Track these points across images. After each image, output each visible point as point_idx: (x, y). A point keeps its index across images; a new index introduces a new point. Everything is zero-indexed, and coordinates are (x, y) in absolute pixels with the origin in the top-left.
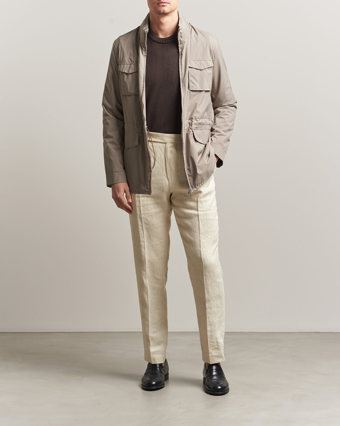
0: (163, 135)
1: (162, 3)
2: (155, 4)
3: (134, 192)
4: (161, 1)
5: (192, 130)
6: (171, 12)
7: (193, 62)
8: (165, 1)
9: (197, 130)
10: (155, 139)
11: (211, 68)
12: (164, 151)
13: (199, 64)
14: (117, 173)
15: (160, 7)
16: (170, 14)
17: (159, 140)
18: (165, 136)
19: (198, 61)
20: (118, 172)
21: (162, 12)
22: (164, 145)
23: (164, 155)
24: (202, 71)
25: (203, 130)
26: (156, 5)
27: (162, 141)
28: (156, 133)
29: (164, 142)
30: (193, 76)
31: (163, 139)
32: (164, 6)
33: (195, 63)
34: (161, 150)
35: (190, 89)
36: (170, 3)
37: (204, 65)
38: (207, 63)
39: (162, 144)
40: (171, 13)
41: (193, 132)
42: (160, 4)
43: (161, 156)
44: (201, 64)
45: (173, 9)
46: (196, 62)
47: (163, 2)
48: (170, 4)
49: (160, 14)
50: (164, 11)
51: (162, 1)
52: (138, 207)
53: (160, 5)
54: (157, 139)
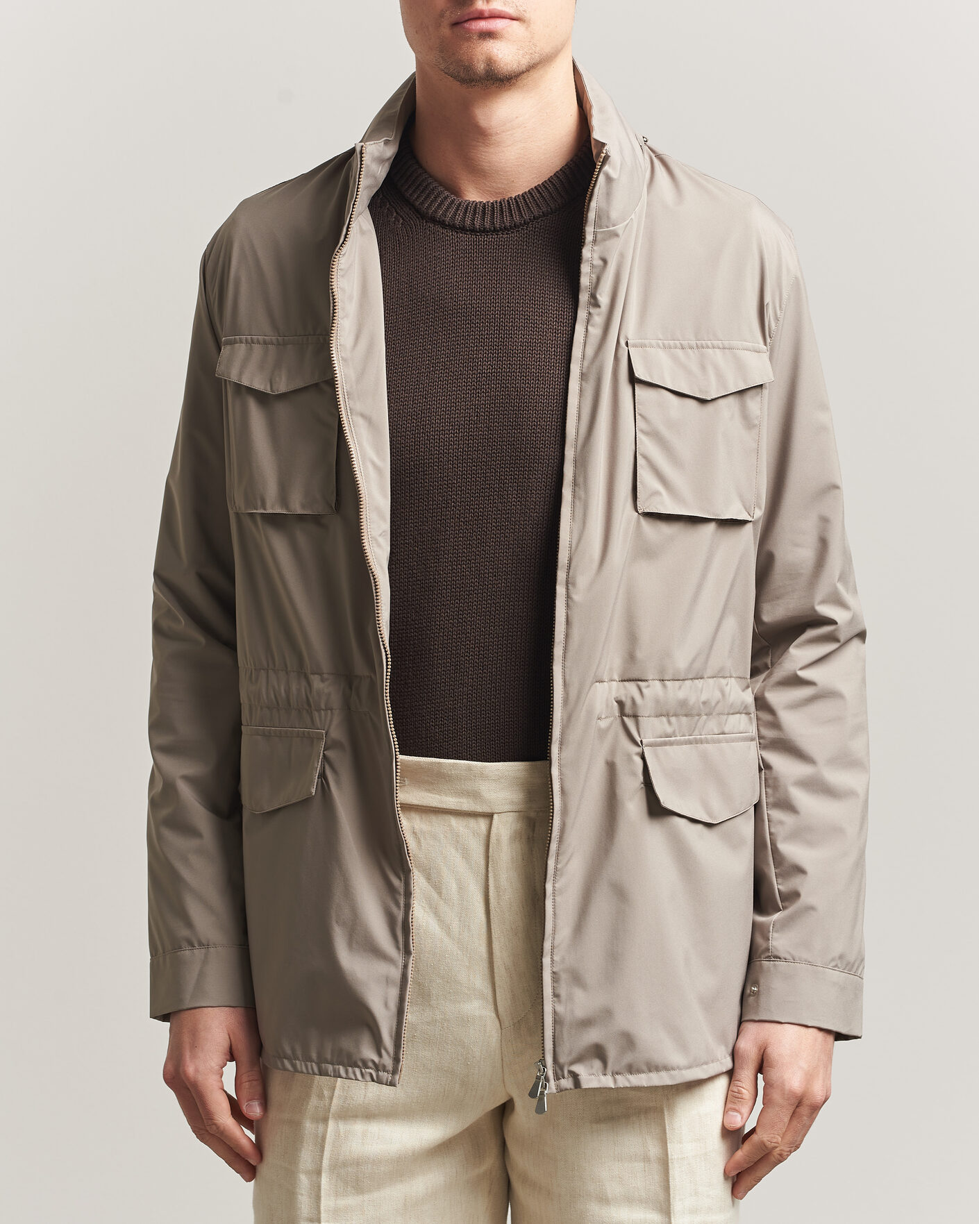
0: (469, 769)
1: (481, 16)
2: (438, 26)
3: (286, 1062)
4: (472, 9)
5: (638, 750)
6: (531, 67)
7: (662, 357)
8: (497, 6)
9: (671, 744)
10: (429, 791)
11: (759, 390)
12: (482, 862)
13: (695, 368)
14: (199, 953)
15: (469, 39)
16: (527, 80)
17: (450, 802)
18: (483, 776)
19: (691, 348)
20: (201, 944)
21: (481, 67)
22: (482, 824)
23: (482, 881)
24: (710, 407)
25: (707, 742)
26: (446, 31)
27: (466, 804)
28: (432, 763)
29: (479, 809)
30: (655, 435)
31: (475, 795)
32: (489, 35)
33: (675, 359)
34: (466, 854)
35: (641, 509)
36: (527, 16)
37: (720, 377)
38: (740, 367)
39: (472, 822)
40: (534, 75)
41: (643, 758)
42: (467, 25)
43: (461, 888)
44: (703, 368)
45: (547, 49)
46: (679, 352)
47: (486, 14)
48: (525, 25)
49: (471, 80)
50: (490, 62)
51: (480, 5)
52: (307, 1173)
53: (469, 31)
54: (439, 792)
